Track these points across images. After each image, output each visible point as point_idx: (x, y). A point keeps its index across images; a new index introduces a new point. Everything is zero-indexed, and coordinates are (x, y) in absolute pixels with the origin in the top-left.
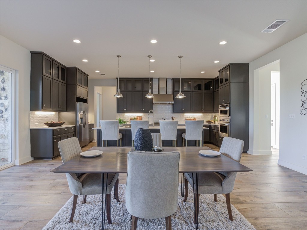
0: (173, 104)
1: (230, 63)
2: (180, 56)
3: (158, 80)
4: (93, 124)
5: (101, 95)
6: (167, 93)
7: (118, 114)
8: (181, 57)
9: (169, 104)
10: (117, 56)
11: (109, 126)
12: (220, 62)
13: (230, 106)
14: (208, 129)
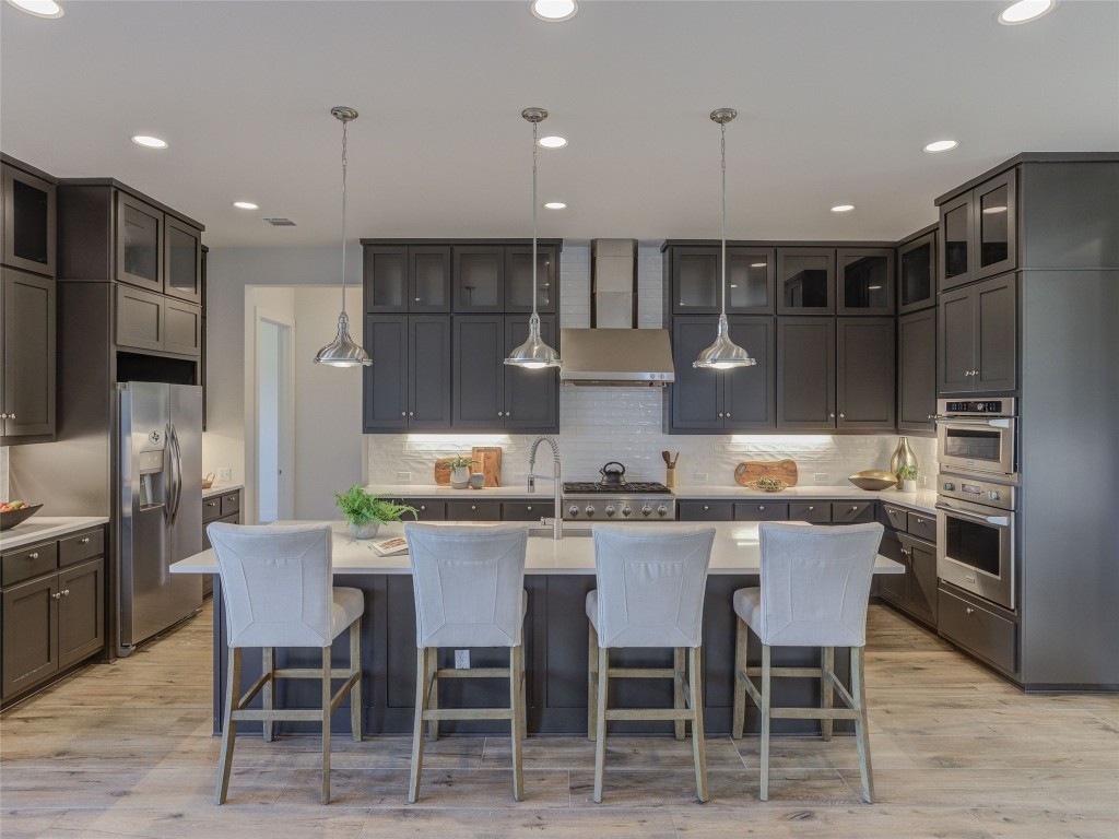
0: (668, 388)
1: (1024, 154)
2: (724, 110)
3: (586, 251)
4: (238, 491)
5: (287, 327)
6: (635, 325)
7: (371, 436)
8: (728, 119)
9: (651, 384)
10: (335, 112)
11: (269, 562)
12: (961, 144)
13: (1017, 413)
14: (900, 569)
